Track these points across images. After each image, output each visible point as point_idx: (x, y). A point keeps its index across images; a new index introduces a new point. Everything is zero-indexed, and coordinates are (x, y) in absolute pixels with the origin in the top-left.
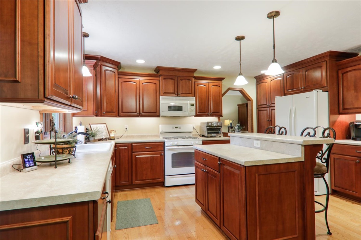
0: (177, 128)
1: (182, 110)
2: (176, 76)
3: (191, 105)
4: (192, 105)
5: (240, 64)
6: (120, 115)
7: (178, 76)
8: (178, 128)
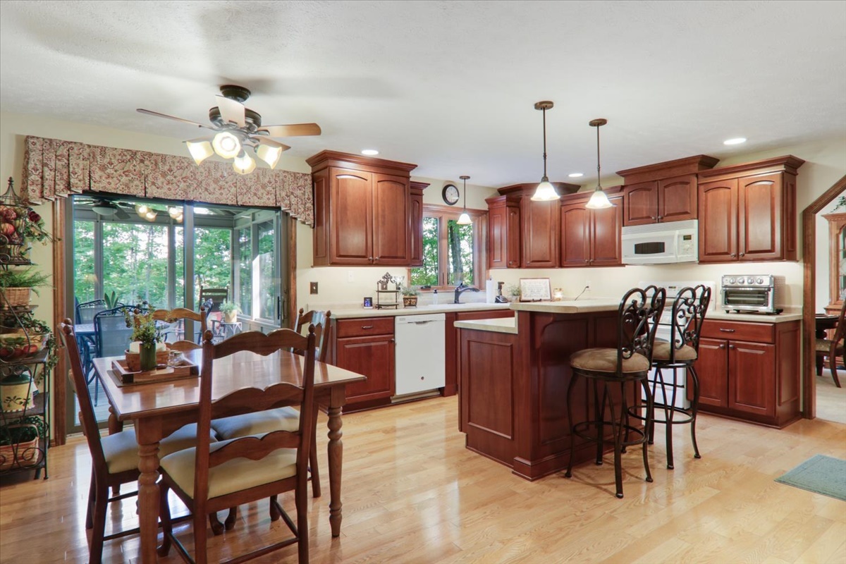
0: (673, 289)
1: (663, 251)
2: (656, 181)
3: (685, 239)
4: (687, 238)
5: (599, 171)
6: (563, 265)
7: (660, 180)
8: (675, 288)
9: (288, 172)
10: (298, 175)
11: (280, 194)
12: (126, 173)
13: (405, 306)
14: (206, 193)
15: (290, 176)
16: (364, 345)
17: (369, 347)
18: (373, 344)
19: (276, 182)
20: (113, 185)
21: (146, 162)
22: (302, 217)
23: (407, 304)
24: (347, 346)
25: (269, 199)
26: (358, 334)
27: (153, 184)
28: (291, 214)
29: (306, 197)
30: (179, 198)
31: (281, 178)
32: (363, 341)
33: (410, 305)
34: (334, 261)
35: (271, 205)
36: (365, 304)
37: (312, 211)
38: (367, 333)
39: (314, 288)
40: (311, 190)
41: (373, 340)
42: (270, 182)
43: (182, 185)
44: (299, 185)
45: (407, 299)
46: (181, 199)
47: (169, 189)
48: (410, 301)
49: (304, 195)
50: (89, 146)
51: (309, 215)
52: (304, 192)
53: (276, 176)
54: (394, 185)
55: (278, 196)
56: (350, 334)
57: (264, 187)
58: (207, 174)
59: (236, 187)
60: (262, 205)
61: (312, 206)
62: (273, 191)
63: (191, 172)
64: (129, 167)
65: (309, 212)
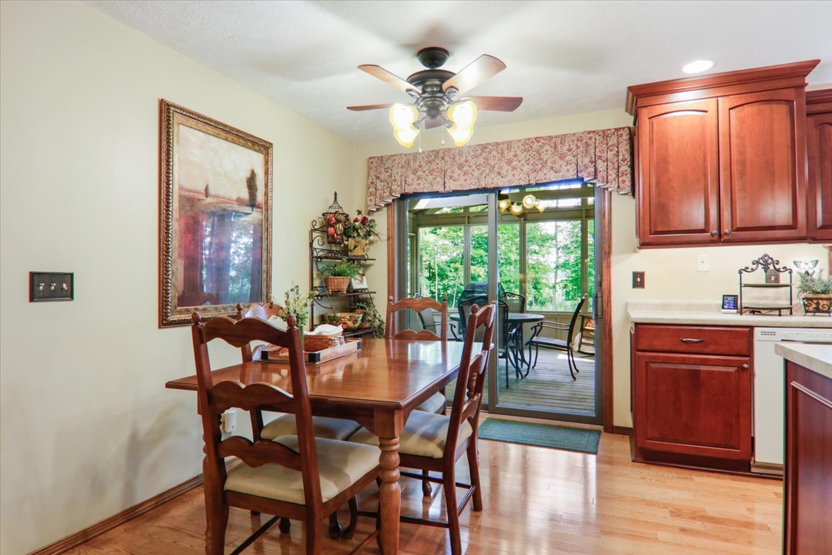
9: (594, 132)
10: (609, 132)
11: (582, 162)
12: (431, 172)
13: (807, 312)
14: (499, 177)
15: (597, 136)
16: (684, 367)
17: (697, 372)
18: (702, 368)
19: (578, 147)
20: (422, 186)
21: (446, 158)
22: (613, 185)
23: (811, 309)
24: (653, 365)
25: (568, 171)
26: (673, 349)
27: (451, 177)
28: (598, 185)
29: (621, 157)
30: (473, 187)
31: (584, 141)
32: (683, 361)
33: (817, 310)
34: (646, 241)
35: (571, 177)
36: (723, 304)
37: (629, 175)
38: (691, 349)
39: (639, 280)
40: (628, 147)
41: (704, 362)
42: (570, 150)
43: (476, 173)
44: (609, 144)
45: (811, 299)
46: (475, 188)
47: (466, 180)
48: (818, 304)
49: (618, 156)
50: (406, 155)
51: (624, 182)
52: (618, 152)
53: (578, 140)
54: (766, 107)
55: (580, 164)
56: (658, 348)
57: (562, 157)
58: (500, 157)
59: (528, 164)
60: (560, 179)
61: (629, 169)
62: (574, 160)
63: (484, 158)
64: (433, 165)
65: (624, 178)
